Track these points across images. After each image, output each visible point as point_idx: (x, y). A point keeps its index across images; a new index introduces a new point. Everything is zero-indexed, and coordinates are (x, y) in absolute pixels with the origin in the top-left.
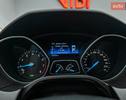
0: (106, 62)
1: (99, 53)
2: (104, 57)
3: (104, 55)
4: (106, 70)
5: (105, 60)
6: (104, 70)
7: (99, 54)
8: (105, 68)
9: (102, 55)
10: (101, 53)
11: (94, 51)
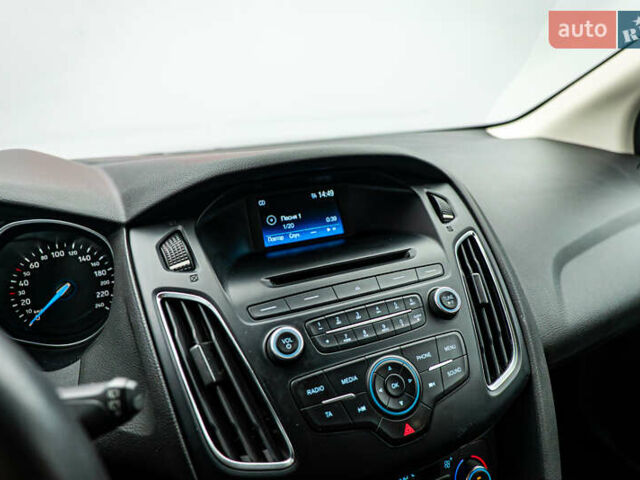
0: (103, 278)
1: (75, 253)
2: (93, 264)
3: (94, 259)
4: (102, 305)
5: (99, 273)
6: (98, 306)
7: (76, 257)
8: (100, 300)
9: (88, 258)
10: (82, 253)
11: (54, 250)
